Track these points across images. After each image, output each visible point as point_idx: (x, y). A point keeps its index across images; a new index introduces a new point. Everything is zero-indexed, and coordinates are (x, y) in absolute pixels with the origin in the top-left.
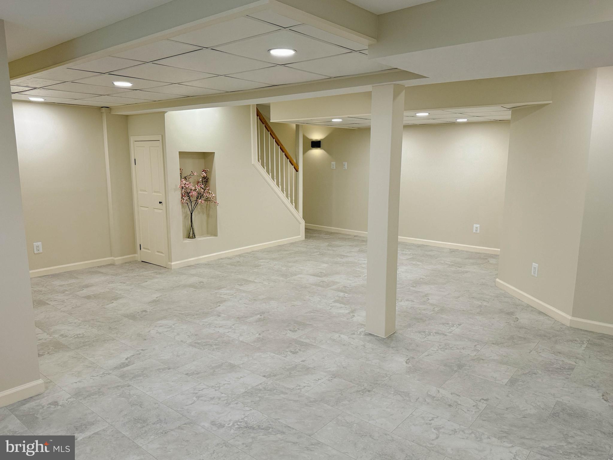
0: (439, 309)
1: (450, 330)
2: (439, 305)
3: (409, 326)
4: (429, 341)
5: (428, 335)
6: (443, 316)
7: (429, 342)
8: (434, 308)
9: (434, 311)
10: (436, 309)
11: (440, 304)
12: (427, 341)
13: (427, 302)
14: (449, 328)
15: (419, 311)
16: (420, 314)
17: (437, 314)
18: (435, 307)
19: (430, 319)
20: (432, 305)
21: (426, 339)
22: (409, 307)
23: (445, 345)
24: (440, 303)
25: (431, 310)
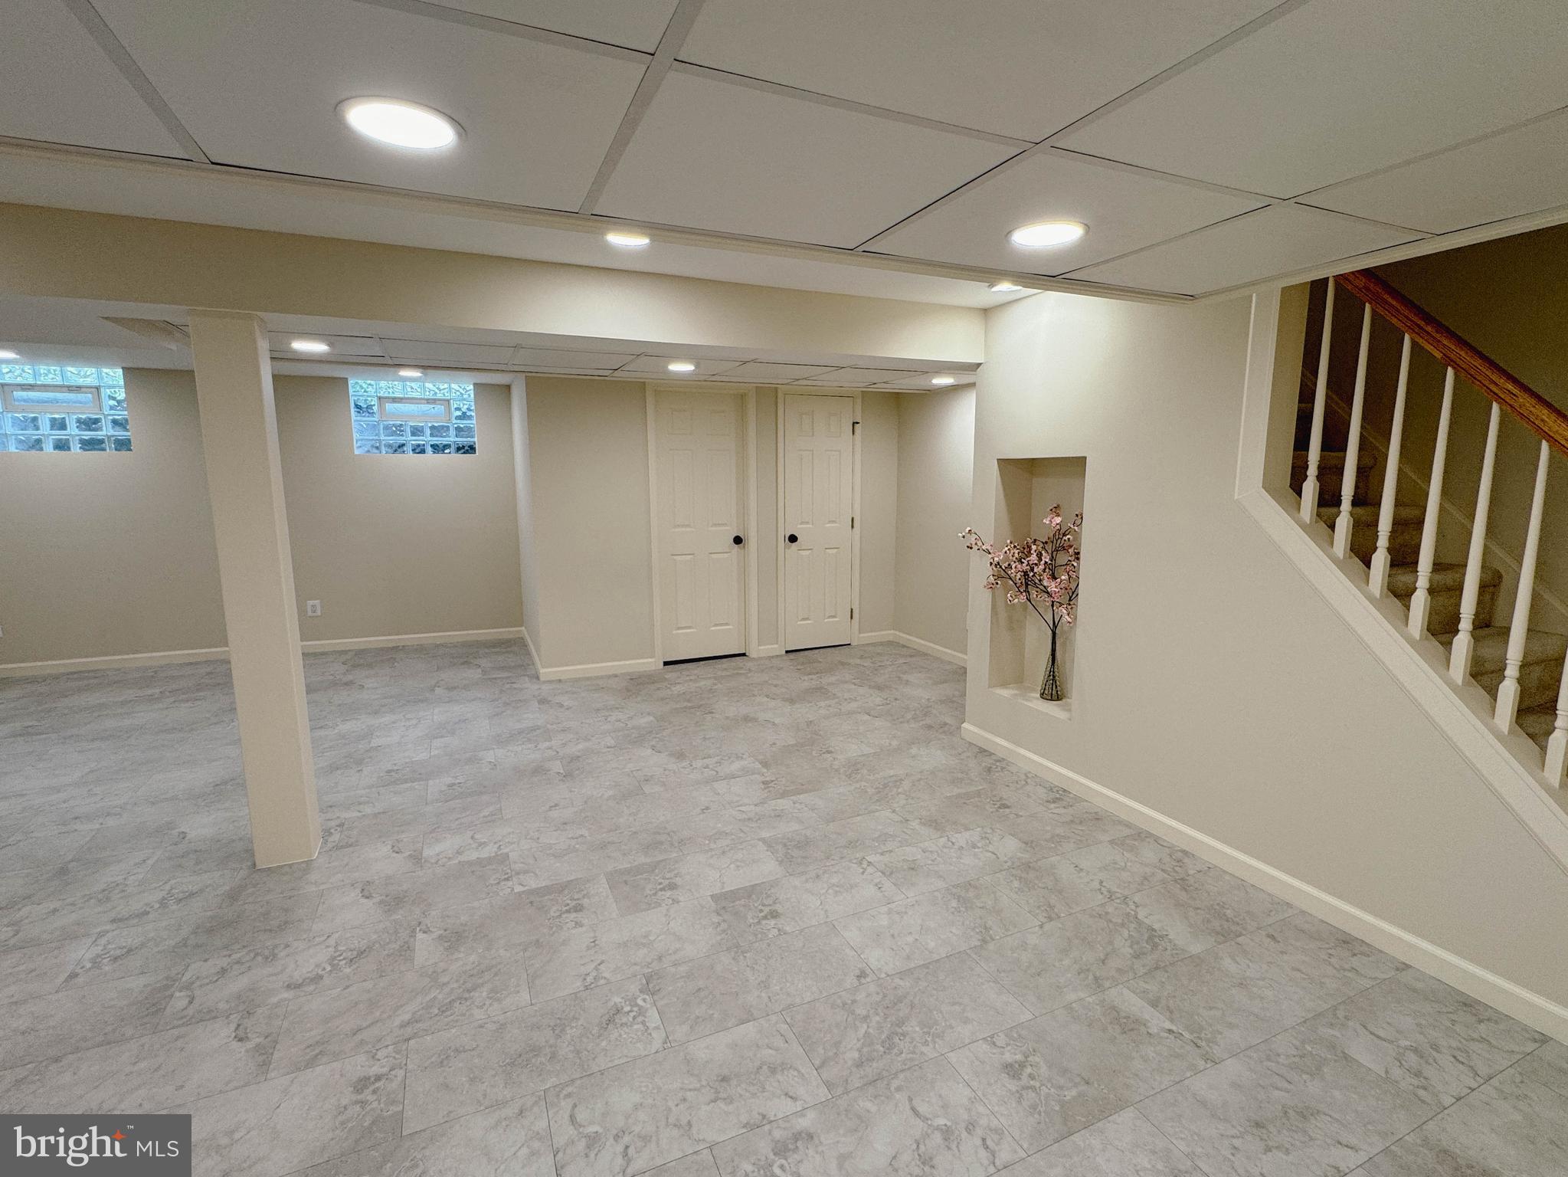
0: (168, 1010)
1: (103, 941)
2: (176, 1032)
3: (233, 896)
4: (155, 888)
5: (164, 898)
6: (142, 981)
7: (155, 885)
8: (191, 1002)
9: (188, 987)
10: (180, 1001)
11: (178, 1038)
12: (160, 886)
13: (235, 1018)
14: (110, 946)
15: (238, 955)
16: (226, 947)
17: (167, 978)
18: (190, 1011)
19: (185, 945)
20: (209, 1015)
21: (167, 887)
22: (283, 954)
23: (108, 899)
24: (179, 1043)
25: (198, 983)
